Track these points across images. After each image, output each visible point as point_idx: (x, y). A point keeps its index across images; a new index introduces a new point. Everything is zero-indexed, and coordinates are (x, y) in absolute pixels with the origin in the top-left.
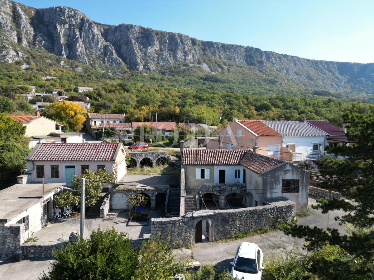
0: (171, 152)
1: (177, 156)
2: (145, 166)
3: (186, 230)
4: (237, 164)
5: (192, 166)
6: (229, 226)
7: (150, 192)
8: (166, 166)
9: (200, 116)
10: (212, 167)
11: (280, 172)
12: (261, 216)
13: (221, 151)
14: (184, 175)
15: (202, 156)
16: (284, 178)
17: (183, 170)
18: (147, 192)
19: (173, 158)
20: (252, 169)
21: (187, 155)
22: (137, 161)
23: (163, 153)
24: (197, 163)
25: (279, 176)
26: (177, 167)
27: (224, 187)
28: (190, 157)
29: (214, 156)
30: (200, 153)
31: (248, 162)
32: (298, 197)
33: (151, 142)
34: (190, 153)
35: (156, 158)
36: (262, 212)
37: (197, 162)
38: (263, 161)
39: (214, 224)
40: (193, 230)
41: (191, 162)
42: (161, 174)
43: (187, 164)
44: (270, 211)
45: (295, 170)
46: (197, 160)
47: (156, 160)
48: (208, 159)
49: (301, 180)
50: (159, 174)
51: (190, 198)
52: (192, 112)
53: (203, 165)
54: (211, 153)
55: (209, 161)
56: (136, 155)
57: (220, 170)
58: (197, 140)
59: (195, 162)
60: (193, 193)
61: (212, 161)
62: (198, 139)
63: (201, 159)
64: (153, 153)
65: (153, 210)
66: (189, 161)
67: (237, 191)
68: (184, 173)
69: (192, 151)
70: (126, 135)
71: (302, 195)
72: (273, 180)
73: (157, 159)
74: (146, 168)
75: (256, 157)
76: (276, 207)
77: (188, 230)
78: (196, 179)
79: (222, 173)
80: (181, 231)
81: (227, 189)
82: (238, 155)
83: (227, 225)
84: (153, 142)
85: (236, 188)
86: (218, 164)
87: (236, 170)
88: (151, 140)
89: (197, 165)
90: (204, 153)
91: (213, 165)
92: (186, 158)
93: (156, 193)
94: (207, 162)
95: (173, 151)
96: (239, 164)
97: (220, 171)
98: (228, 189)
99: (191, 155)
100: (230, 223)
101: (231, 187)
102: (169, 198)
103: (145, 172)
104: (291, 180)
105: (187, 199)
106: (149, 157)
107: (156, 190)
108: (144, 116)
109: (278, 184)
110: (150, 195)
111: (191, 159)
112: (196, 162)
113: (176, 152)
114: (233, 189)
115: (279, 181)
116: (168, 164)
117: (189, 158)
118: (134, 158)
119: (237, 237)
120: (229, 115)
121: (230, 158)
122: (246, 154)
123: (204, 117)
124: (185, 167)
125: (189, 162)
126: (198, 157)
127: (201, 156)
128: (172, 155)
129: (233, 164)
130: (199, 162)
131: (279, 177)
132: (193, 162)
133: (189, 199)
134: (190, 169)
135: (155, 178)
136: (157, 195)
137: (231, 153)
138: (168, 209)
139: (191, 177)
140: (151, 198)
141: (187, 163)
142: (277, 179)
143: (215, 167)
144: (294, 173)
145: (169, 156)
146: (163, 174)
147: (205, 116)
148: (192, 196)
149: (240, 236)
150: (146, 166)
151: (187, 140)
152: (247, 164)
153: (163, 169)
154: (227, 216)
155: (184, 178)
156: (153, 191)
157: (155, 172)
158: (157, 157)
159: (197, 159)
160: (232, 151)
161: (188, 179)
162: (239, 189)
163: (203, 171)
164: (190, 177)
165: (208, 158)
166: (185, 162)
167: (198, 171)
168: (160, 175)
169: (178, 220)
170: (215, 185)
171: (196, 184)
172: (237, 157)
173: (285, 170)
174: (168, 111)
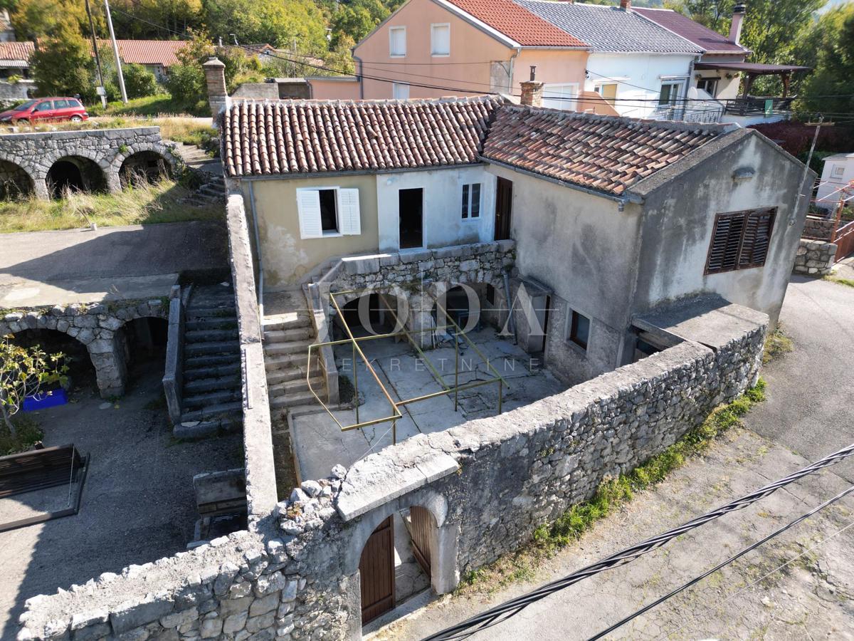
0: (183, 130)
1: (207, 145)
2: (69, 191)
3: (301, 601)
4: (470, 163)
5: (277, 179)
6: (529, 494)
7: (78, 321)
8: (166, 185)
9: (269, 23)
10: (366, 180)
11: (713, 182)
12: (661, 405)
13: (396, 109)
14: (244, 224)
15: (319, 133)
16: (724, 211)
17: (235, 203)
18: (61, 325)
19: (190, 155)
20: (564, 175)
21: (246, 130)
22: (29, 171)
23: (145, 134)
24: (300, 167)
25: (706, 198)
26: (212, 187)
27: (430, 264)
28: (263, 137)
29: (368, 132)
30: (307, 117)
31: (520, 145)
32: (757, 283)
33: (103, 99)
34: (258, 122)
35: (116, 155)
36: (668, 388)
37: (298, 160)
38: (599, 136)
39: (459, 511)
40: (343, 586)
41: (271, 162)
42: (144, 223)
43: (254, 172)
44: (694, 375)
45: (770, 168)
46: (297, 153)
47: (120, 164)
48: (348, 146)
49: (783, 212)
50: (136, 222)
51: (283, 327)
52: (245, 11)
53: (329, 173)
54: (354, 116)
55: (350, 152)
56: (22, 145)
57: (401, 191)
58: (276, 86)
59: (289, 161)
60: (296, 298)
61: (366, 152)
62: (280, 85)
63: (314, 147)
64: (99, 136)
65: (113, 399)
66: (260, 155)
67: (480, 274)
68: (243, 214)
69: (266, 110)
70: (17, 83)
71: (774, 273)
72: (682, 221)
73: (121, 158)
74: (76, 200)
75: (552, 123)
76: (714, 349)
77: (312, 597)
78: (304, 236)
79: (411, 202)
80: (268, 621)
81: (440, 272)
82: (466, 121)
83: (519, 493)
84: (110, 98)
85: (474, 264)
86: (395, 167)
87: (466, 188)
88: (100, 91)
89: (303, 175)
90: (323, 117)
91: (371, 171)
92: (242, 143)
93: (115, 323)
94: (345, 157)
95: (187, 127)
96: (479, 161)
97: (404, 194)
98: (447, 270)
99: (266, 128)
100: (536, 479)
101: (459, 259)
102: (184, 341)
103: (71, 217)
104: (749, 212)
105: (272, 334)
106: (84, 153)
107: (109, 308)
108: (78, 20)
109: (697, 237)
110: (83, 336)
111: (268, 148)
112: (294, 163)
113: (202, 131)
114: (465, 266)
115: (704, 225)
116: (172, 178)
117: (259, 142)
118: (11, 158)
119: (565, 531)
120: (354, 26)
121: (436, 136)
122: (500, 117)
123: (282, 28)
124: (246, 189)
125: (262, 163)
126: (300, 137)
127: (310, 133)
128: (185, 144)
129: (456, 163)
130: (308, 160)
131: (706, 206)
132: (280, 162)
133: (280, 334)
134: (268, 192)
135: (113, 244)
136: (120, 329)
137: (434, 116)
138: (184, 393)
139: (279, 228)
140: (93, 349)
141: (252, 165)
142: (696, 217)
143: (382, 180)
144: (768, 178)
145: (174, 147)
146: (152, 220)
147: (285, 21)
148: (292, 317)
149: (573, 521)
150: (74, 190)
151: (239, 85)
152: (521, 157)
153: (151, 198)
154: (525, 452)
155: (246, 240)
156: (94, 313)
157: (119, 214)
158: (121, 151)
159: (295, 147)
160: (438, 108)
161: (265, 239)
162: (487, 265)
163: (328, 201)
164: (274, 231)
165: (346, 139)
166: (239, 160)
167: (307, 200)
168: (139, 227)
169: (240, 572)
170: (394, 261)
171: (304, 258)
172: (462, 129)
173: (735, 167)
174: (163, 6)
